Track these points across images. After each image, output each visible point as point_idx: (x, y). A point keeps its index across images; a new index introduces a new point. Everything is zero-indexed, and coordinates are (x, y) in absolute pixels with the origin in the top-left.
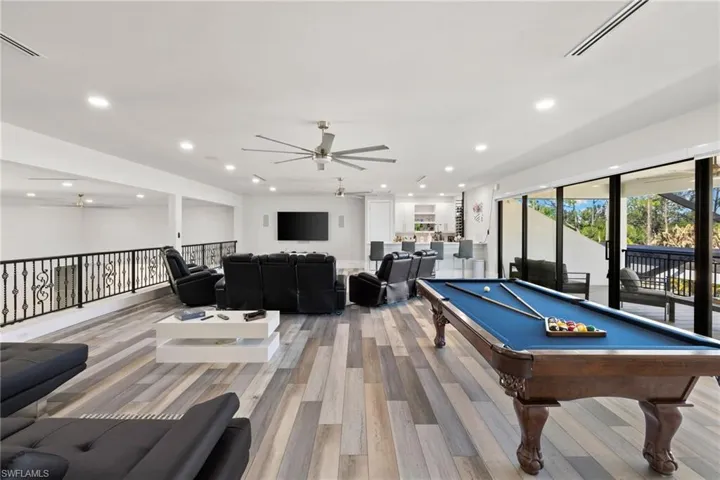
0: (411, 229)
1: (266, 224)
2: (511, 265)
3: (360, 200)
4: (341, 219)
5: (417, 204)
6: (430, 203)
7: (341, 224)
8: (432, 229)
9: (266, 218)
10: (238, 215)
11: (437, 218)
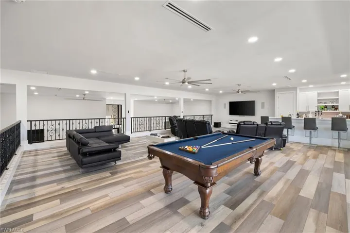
1: (225, 107)
3: (272, 92)
4: (263, 104)
5: (322, 92)
7: (263, 106)
8: (336, 109)
9: (225, 104)
10: (213, 103)
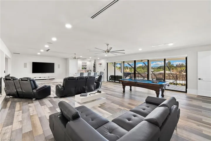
0: (81, 69)
1: (25, 67)
2: (110, 77)
5: (83, 62)
6: (85, 62)
7: (59, 67)
8: (86, 69)
9: (25, 64)
11: (87, 66)
